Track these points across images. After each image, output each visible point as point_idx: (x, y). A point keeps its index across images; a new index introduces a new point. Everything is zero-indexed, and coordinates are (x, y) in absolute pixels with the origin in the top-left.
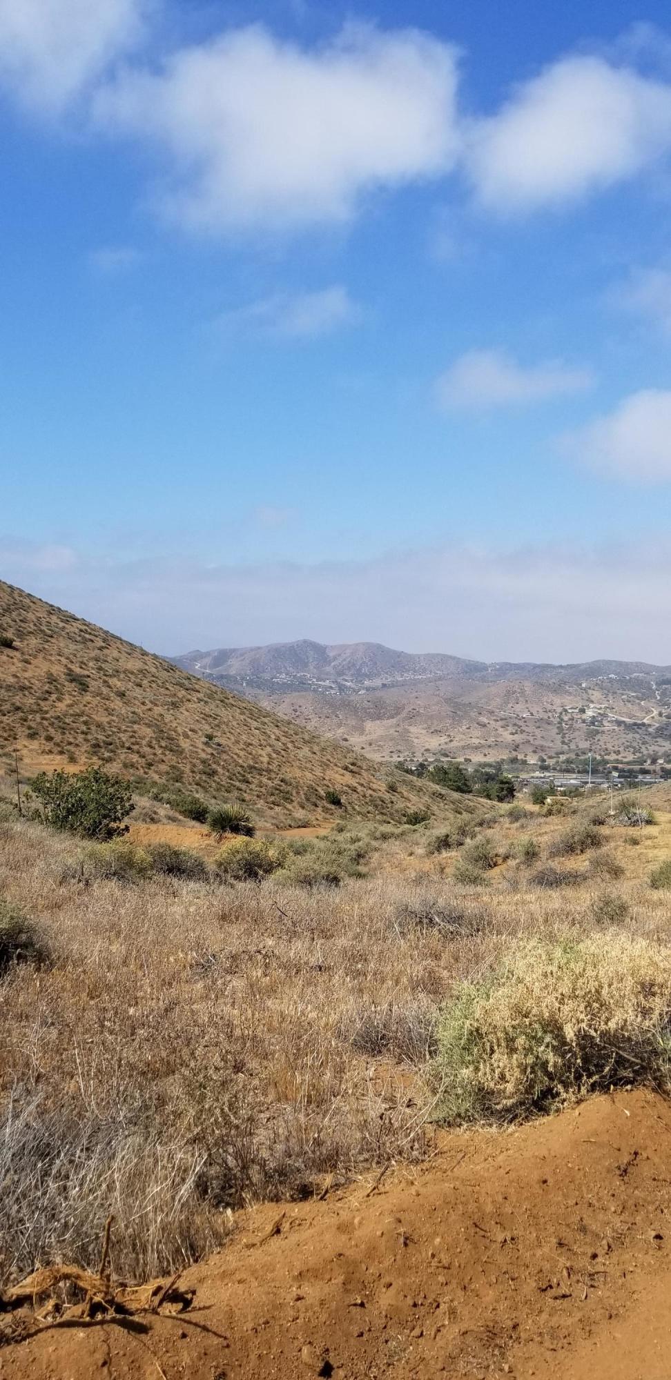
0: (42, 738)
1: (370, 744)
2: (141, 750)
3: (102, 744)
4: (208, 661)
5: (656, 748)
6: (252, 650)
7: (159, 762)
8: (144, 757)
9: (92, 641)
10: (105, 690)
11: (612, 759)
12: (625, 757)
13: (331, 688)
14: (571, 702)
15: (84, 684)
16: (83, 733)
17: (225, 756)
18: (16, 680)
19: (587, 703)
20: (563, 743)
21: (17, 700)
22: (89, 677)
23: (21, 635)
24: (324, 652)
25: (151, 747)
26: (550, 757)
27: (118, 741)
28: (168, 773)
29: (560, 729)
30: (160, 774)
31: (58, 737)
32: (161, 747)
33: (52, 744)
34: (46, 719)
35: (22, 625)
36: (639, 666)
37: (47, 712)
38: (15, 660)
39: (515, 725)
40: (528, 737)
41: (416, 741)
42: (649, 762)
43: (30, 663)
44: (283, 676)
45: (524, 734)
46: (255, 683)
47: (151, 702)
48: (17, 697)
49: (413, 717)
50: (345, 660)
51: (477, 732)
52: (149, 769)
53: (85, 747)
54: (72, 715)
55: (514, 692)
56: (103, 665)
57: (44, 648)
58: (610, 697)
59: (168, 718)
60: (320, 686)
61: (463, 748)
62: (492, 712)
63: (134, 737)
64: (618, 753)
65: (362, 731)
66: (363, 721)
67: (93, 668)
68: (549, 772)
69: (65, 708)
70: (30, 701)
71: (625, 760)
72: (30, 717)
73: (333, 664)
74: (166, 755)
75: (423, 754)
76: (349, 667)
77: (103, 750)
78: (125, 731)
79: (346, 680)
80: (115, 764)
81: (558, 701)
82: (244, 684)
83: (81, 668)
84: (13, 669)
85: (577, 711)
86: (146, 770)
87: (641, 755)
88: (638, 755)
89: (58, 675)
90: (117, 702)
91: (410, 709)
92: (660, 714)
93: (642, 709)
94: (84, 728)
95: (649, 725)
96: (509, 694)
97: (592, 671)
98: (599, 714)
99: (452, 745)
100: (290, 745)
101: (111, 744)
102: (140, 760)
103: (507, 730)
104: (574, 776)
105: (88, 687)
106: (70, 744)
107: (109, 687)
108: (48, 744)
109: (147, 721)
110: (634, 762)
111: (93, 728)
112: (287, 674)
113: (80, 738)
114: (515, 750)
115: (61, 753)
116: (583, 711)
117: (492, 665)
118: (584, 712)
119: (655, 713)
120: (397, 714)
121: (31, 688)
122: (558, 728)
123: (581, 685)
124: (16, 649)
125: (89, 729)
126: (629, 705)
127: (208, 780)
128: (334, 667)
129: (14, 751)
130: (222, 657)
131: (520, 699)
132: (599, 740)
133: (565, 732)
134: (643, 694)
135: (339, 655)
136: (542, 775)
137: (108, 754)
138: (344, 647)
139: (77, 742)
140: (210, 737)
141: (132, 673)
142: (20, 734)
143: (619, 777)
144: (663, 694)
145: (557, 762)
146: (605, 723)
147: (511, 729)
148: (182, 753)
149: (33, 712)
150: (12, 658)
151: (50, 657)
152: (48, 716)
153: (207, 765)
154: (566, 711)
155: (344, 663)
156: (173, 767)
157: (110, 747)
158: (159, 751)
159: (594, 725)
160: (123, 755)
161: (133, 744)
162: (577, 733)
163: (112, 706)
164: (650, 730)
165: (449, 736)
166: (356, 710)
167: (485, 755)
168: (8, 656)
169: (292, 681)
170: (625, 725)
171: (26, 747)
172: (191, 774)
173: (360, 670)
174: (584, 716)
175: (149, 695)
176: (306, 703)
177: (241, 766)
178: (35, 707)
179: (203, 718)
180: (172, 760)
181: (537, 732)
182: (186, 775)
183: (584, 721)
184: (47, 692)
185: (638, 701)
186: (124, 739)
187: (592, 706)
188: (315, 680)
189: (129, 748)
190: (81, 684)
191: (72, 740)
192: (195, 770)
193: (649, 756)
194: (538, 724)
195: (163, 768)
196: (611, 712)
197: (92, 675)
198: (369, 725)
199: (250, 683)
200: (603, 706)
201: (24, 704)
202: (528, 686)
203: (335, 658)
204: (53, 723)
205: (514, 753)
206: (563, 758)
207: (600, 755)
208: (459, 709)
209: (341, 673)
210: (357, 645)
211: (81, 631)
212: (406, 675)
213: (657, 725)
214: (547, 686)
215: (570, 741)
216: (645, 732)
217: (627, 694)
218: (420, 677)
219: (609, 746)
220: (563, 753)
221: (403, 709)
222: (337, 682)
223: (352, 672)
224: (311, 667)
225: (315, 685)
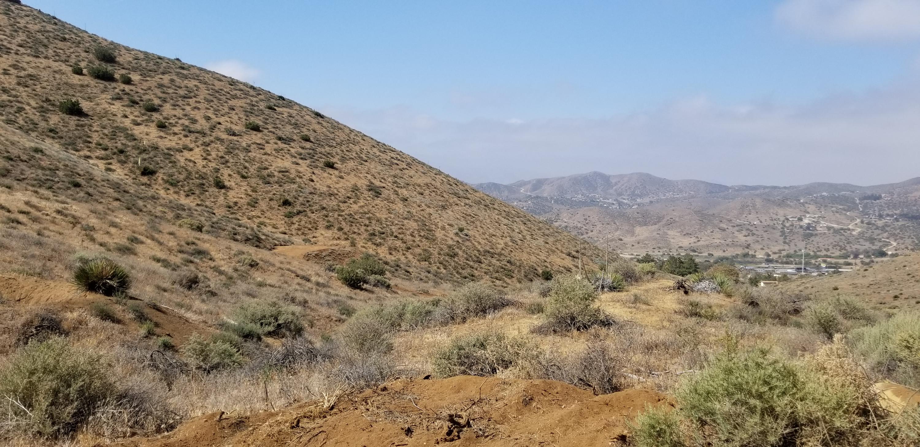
0: (335, 229)
1: (639, 243)
2: (405, 238)
3: (377, 234)
4: (530, 186)
5: (858, 247)
6: (558, 179)
7: (415, 247)
8: (405, 243)
9: (398, 165)
10: (393, 197)
11: (823, 254)
12: (833, 253)
13: (613, 204)
14: (791, 213)
15: (378, 193)
16: (365, 225)
17: (468, 243)
18: (328, 189)
19: (804, 214)
20: (785, 242)
21: (325, 203)
22: (384, 187)
23: (343, 160)
24: (609, 179)
25: (413, 236)
26: (775, 253)
27: (389, 231)
28: (420, 254)
29: (783, 233)
30: (414, 255)
31: (346, 228)
32: (420, 236)
33: (341, 233)
34: (341, 216)
35: (347, 153)
36: (847, 187)
37: (343, 211)
38: (333, 176)
39: (748, 229)
40: (757, 239)
41: (672, 240)
42: (852, 257)
43: (343, 178)
44: (580, 196)
45: (755, 236)
46: (561, 201)
47: (426, 205)
48: (325, 201)
49: (670, 224)
50: (623, 185)
51: (718, 234)
52: (407, 251)
53: (365, 235)
54: (361, 213)
55: (748, 206)
56: (398, 181)
57: (357, 169)
58: (822, 209)
59: (435, 215)
60: (605, 203)
61: (707, 246)
62: (730, 221)
63: (402, 228)
64: (828, 250)
65: (633, 233)
66: (634, 227)
67: (389, 182)
68: (772, 263)
69: (357, 208)
70: (334, 203)
71: (833, 255)
72: (331, 214)
73: (615, 187)
74: (422, 242)
75: (677, 250)
76: (626, 190)
77: (377, 238)
78: (397, 224)
79: (624, 199)
80: (383, 247)
81: (781, 212)
82: (552, 202)
83: (381, 182)
84: (329, 182)
85: (796, 219)
86: (404, 252)
88: (844, 251)
89: (362, 186)
90: (399, 205)
91: (669, 218)
92: (862, 222)
93: (848, 218)
94: (367, 222)
95: (853, 230)
96: (744, 207)
97: (809, 190)
98: (814, 221)
99: (699, 243)
100: (528, 237)
101: (383, 233)
102: (402, 245)
103: (742, 233)
104: (792, 266)
105: (380, 194)
106: (355, 233)
107: (397, 194)
108: (339, 233)
109: (416, 218)
110: (840, 257)
111: (374, 222)
112: (581, 194)
113: (363, 229)
114: (748, 248)
115: (347, 239)
116: (800, 219)
117: (732, 187)
118: (801, 221)
119: (858, 220)
120: (659, 222)
121: (337, 194)
122: (781, 232)
123: (799, 200)
124: (337, 169)
125: (370, 223)
126: (837, 215)
127: (449, 260)
128: (616, 190)
129: (314, 237)
130: (538, 184)
131: (752, 211)
132: (813, 241)
133: (786, 234)
134: (849, 207)
135: (619, 182)
136: (767, 266)
137: (380, 241)
138: (622, 176)
139: (360, 232)
140: (461, 230)
141: (419, 186)
142: (320, 226)
143: (826, 268)
144: (865, 207)
145: (780, 257)
146: (818, 228)
147: (745, 232)
148: (434, 240)
149: (334, 210)
150: (331, 175)
151: (360, 175)
152: (343, 213)
153: (451, 249)
154: (787, 219)
155: (623, 187)
156: (425, 250)
157: (383, 235)
158: (417, 239)
159: (809, 230)
160: (390, 241)
161: (400, 233)
162: (796, 236)
163: (394, 207)
164: (854, 233)
165: (697, 237)
166: (629, 219)
167: (724, 251)
168: (329, 173)
169: (585, 200)
170: (834, 230)
171: (322, 235)
172: (437, 255)
173: (634, 192)
174: (802, 223)
175: (427, 200)
176: (593, 214)
177: (478, 251)
178: (336, 208)
179: (463, 217)
180: (426, 245)
181: (765, 235)
182: (433, 256)
183: (801, 227)
184: (348, 197)
185: (844, 212)
186: (394, 230)
187: (808, 215)
189: (396, 237)
190: (376, 192)
191: (356, 230)
192: (442, 252)
193: (852, 252)
194: (765, 229)
195: (418, 251)
196: (823, 220)
197: (386, 187)
198: (638, 230)
199: (556, 202)
200: (816, 216)
201: (329, 206)
202: (758, 202)
203: (616, 184)
204: (346, 219)
205: (746, 250)
206: (784, 253)
207: (813, 251)
208: (705, 219)
209: (620, 194)
210: (632, 174)
211: (392, 158)
212: (667, 195)
213: (859, 230)
214: (773, 202)
215: (791, 241)
216: (849, 235)
217: (835, 207)
218: (678, 196)
219: (821, 245)
220: (784, 250)
221: (664, 218)
222: (617, 200)
223: (628, 193)
224: (599, 190)
225: (602, 202)
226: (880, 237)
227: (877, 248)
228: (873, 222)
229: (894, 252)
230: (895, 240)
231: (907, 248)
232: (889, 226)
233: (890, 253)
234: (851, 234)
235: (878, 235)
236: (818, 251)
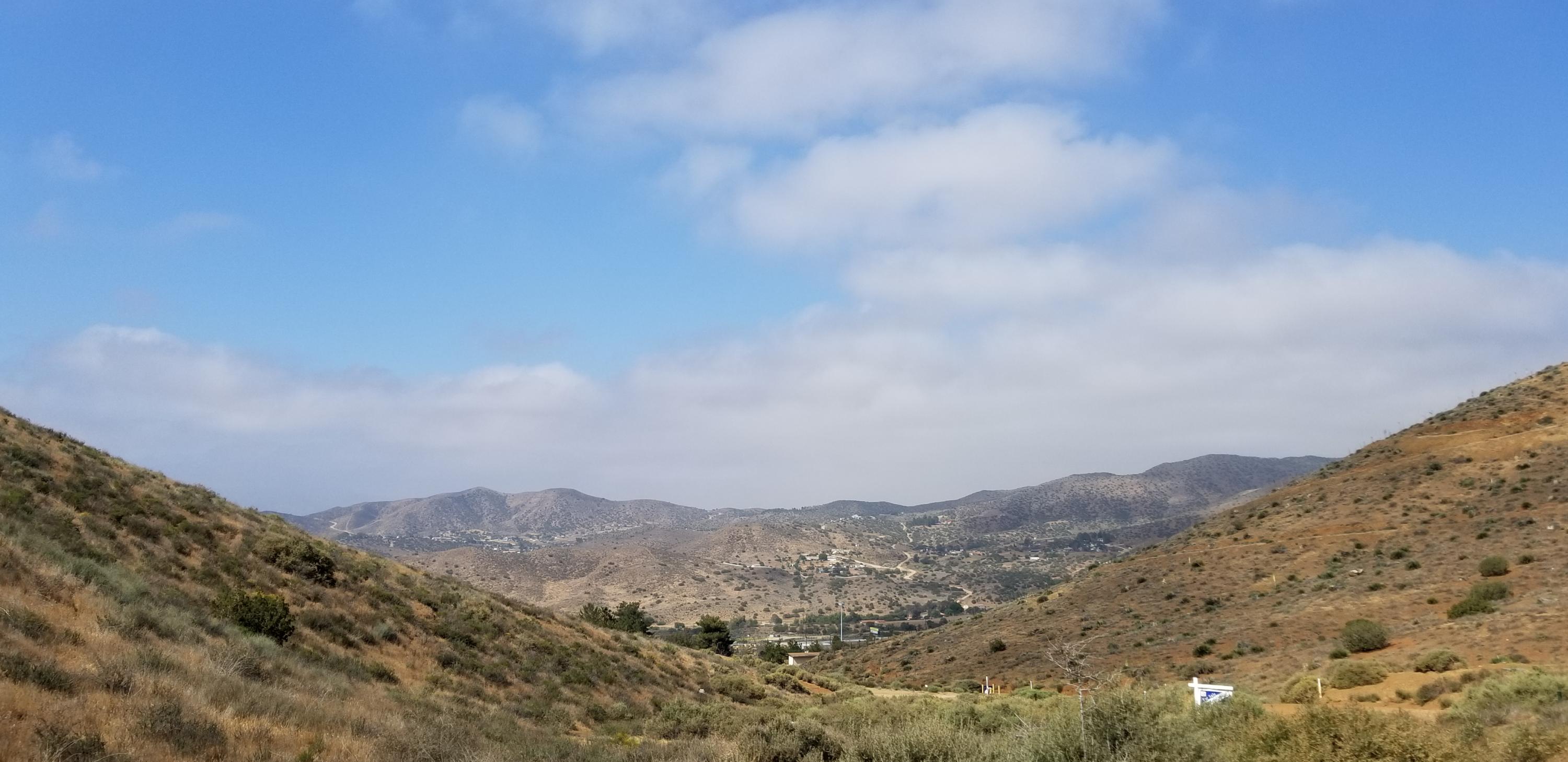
4: (348, 518)
5: (918, 599)
6: (408, 503)
11: (865, 614)
12: (880, 612)
13: (510, 546)
14: (810, 550)
19: (828, 549)
20: (802, 597)
24: (504, 502)
26: (787, 616)
29: (798, 581)
36: (886, 507)
39: (741, 577)
40: (757, 593)
42: (910, 615)
44: (448, 533)
45: (753, 588)
46: (409, 543)
49: (609, 573)
50: (530, 511)
51: (692, 589)
55: (740, 538)
58: (856, 541)
60: (495, 545)
61: (677, 610)
62: (712, 564)
64: (871, 607)
65: (540, 594)
66: (543, 582)
68: (788, 635)
71: (880, 615)
73: (514, 517)
76: (535, 520)
79: (531, 537)
81: (793, 547)
82: (392, 545)
85: (817, 558)
87: (899, 608)
88: (896, 608)
91: (606, 564)
92: (916, 560)
93: (894, 553)
95: (905, 572)
96: (733, 541)
97: (832, 510)
98: (844, 560)
99: (660, 607)
103: (732, 584)
110: (892, 616)
112: (453, 532)
114: (743, 610)
116: (824, 558)
117: (713, 512)
118: (826, 559)
119: (911, 556)
120: (590, 570)
123: (820, 527)
126: (879, 550)
128: (516, 520)
130: (369, 512)
131: (747, 546)
132: (846, 592)
133: (804, 584)
134: (894, 536)
135: (523, 505)
136: (778, 639)
138: (528, 496)
143: (879, 635)
144: (917, 536)
145: (797, 622)
146: (852, 571)
147: (736, 583)
154: (804, 558)
155: (529, 515)
159: (839, 574)
162: (819, 585)
164: (906, 577)
165: (656, 595)
166: (534, 569)
169: (457, 540)
170: (877, 573)
173: (549, 523)
174: (826, 565)
176: (465, 561)
181: (770, 585)
183: (826, 570)
185: (888, 545)
187: (834, 551)
188: (489, 537)
193: (909, 608)
194: (769, 576)
196: (858, 559)
198: (551, 587)
199: (400, 544)
200: (848, 551)
202: (757, 531)
203: (517, 510)
205: (741, 613)
206: (802, 617)
207: (849, 610)
208: (670, 561)
209: (524, 528)
210: (546, 491)
212: (606, 527)
213: (914, 572)
214: (780, 530)
215: (811, 595)
216: (901, 581)
217: (874, 537)
218: (625, 529)
219: (859, 598)
220: (802, 610)
221: (597, 564)
222: (517, 538)
223: (539, 526)
224: (486, 521)
225: (490, 543)
226: (947, 582)
227: (946, 599)
228: (932, 559)
229: (973, 605)
230: (970, 587)
231: (989, 598)
232: (956, 565)
233: (965, 607)
234: (902, 579)
235: (943, 579)
236: (857, 609)
